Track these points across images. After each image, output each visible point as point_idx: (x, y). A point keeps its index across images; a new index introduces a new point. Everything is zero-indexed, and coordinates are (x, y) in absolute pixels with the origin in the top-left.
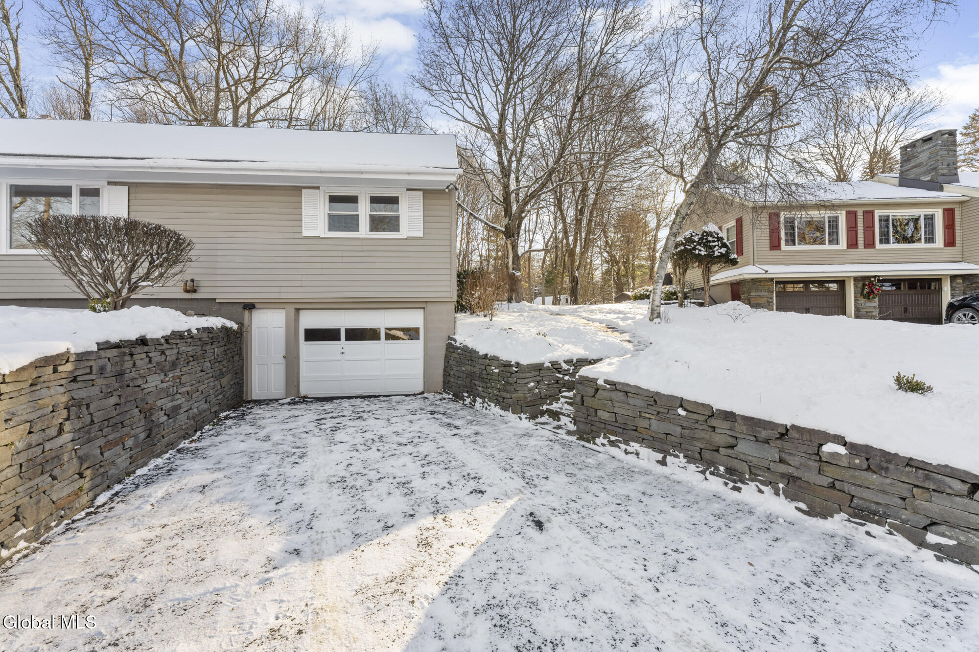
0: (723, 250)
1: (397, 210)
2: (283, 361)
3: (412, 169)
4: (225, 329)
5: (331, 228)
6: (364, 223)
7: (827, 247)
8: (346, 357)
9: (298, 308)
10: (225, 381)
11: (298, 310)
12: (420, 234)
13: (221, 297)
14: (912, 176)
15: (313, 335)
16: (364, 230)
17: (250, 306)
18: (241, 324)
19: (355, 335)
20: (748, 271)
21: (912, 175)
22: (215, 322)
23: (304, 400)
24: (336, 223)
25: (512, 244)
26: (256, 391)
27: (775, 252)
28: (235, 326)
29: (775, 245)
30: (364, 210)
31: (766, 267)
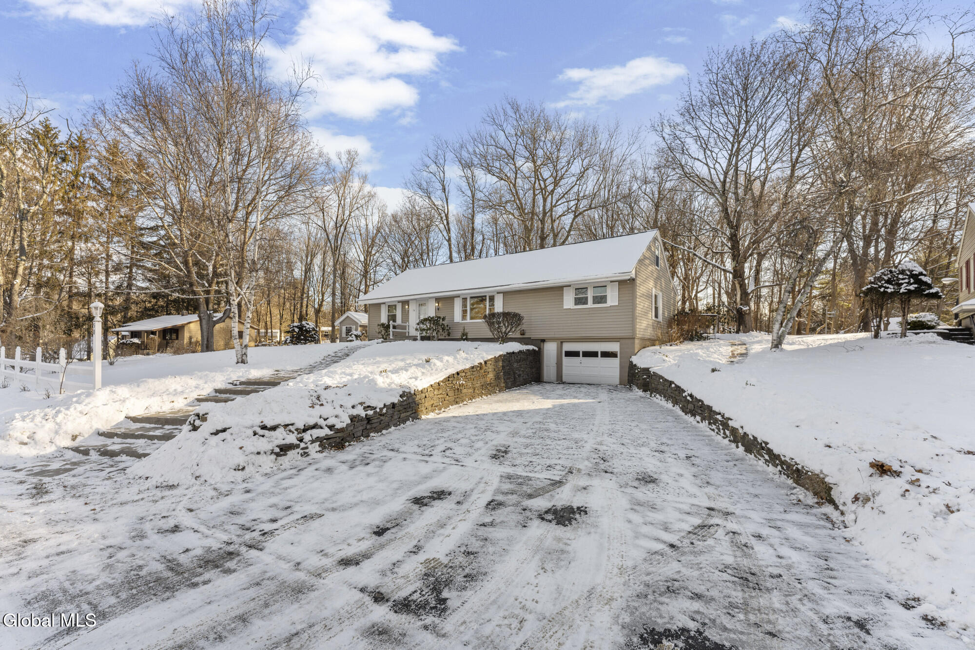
1: (606, 292)
2: (555, 365)
3: (608, 276)
4: (533, 350)
5: (576, 304)
6: (590, 300)
8: (582, 365)
9: (562, 342)
10: (534, 370)
11: (562, 343)
12: (617, 304)
13: (533, 337)
15: (569, 354)
16: (590, 304)
17: (543, 341)
18: (540, 349)
19: (587, 354)
22: (531, 347)
23: (563, 383)
24: (578, 301)
25: (739, 283)
26: (545, 378)
28: (537, 349)
30: (590, 295)
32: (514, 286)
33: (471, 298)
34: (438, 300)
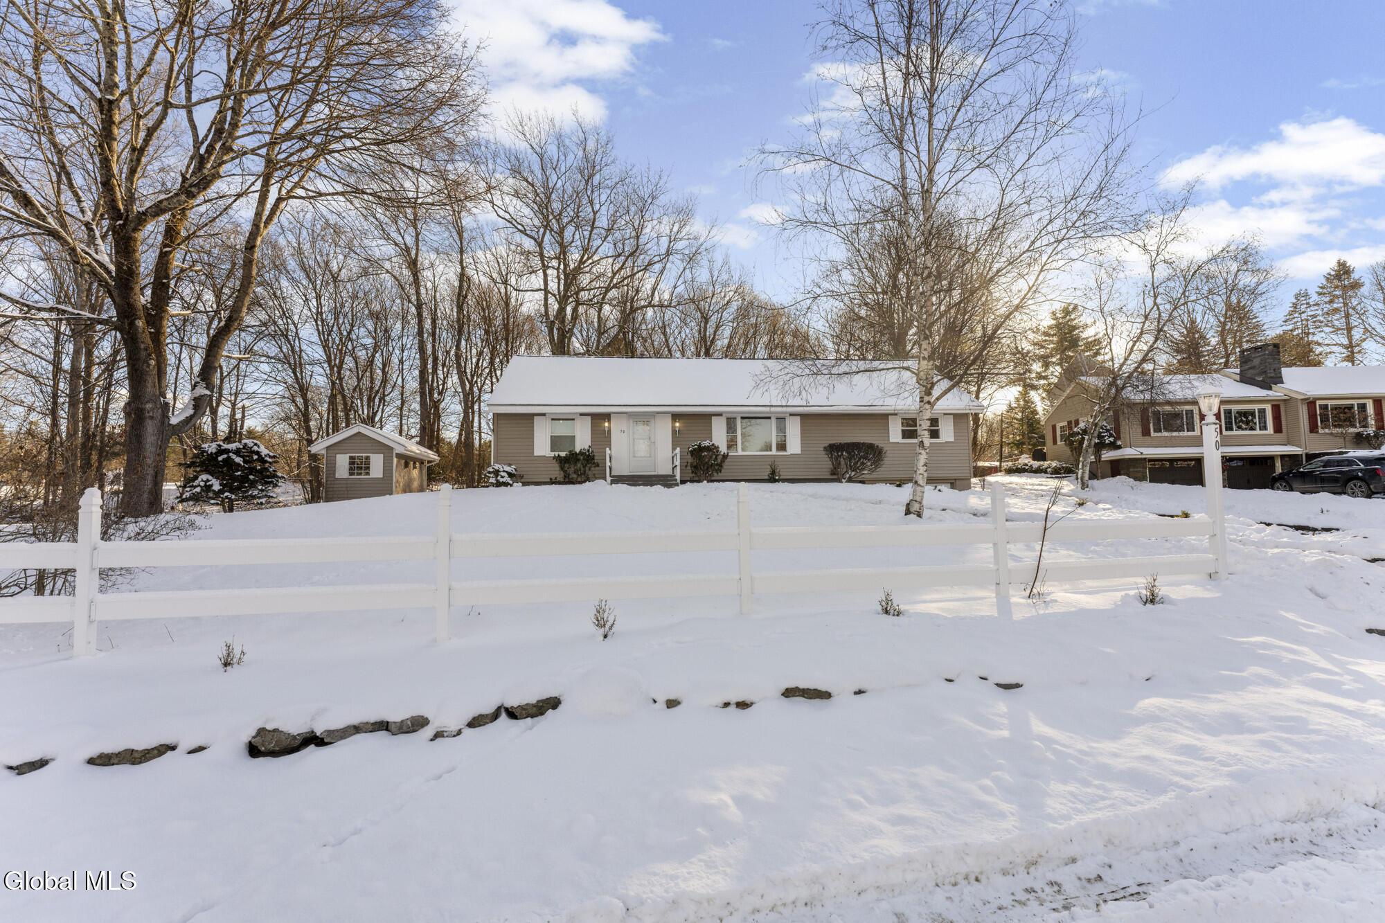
0: (1112, 439)
1: (938, 426)
5: (904, 437)
7: (1186, 433)
12: (953, 440)
14: (1249, 376)
20: (1129, 452)
21: (1250, 374)
24: (904, 434)
27: (1147, 438)
29: (1146, 433)
31: (1142, 450)
32: (841, 408)
33: (742, 418)
34: (675, 417)
